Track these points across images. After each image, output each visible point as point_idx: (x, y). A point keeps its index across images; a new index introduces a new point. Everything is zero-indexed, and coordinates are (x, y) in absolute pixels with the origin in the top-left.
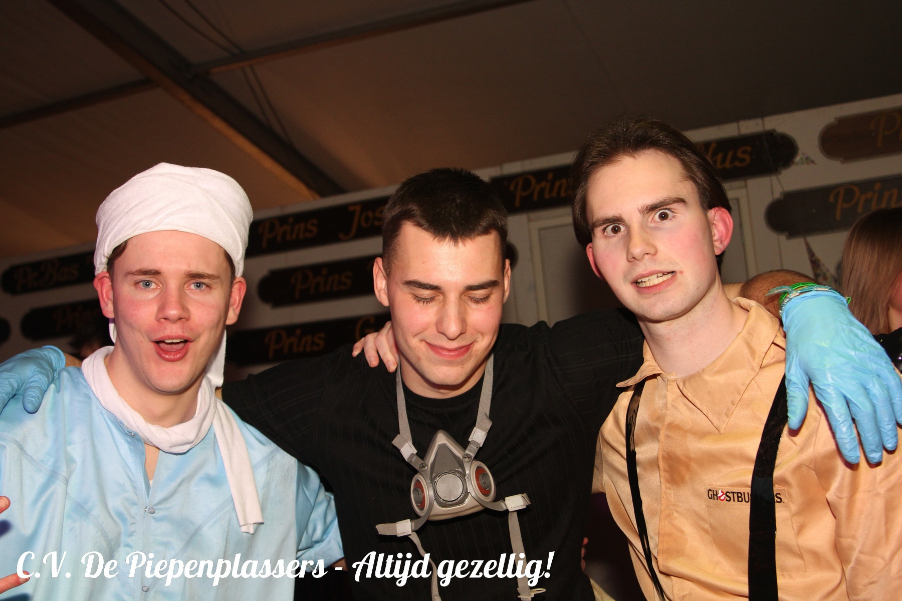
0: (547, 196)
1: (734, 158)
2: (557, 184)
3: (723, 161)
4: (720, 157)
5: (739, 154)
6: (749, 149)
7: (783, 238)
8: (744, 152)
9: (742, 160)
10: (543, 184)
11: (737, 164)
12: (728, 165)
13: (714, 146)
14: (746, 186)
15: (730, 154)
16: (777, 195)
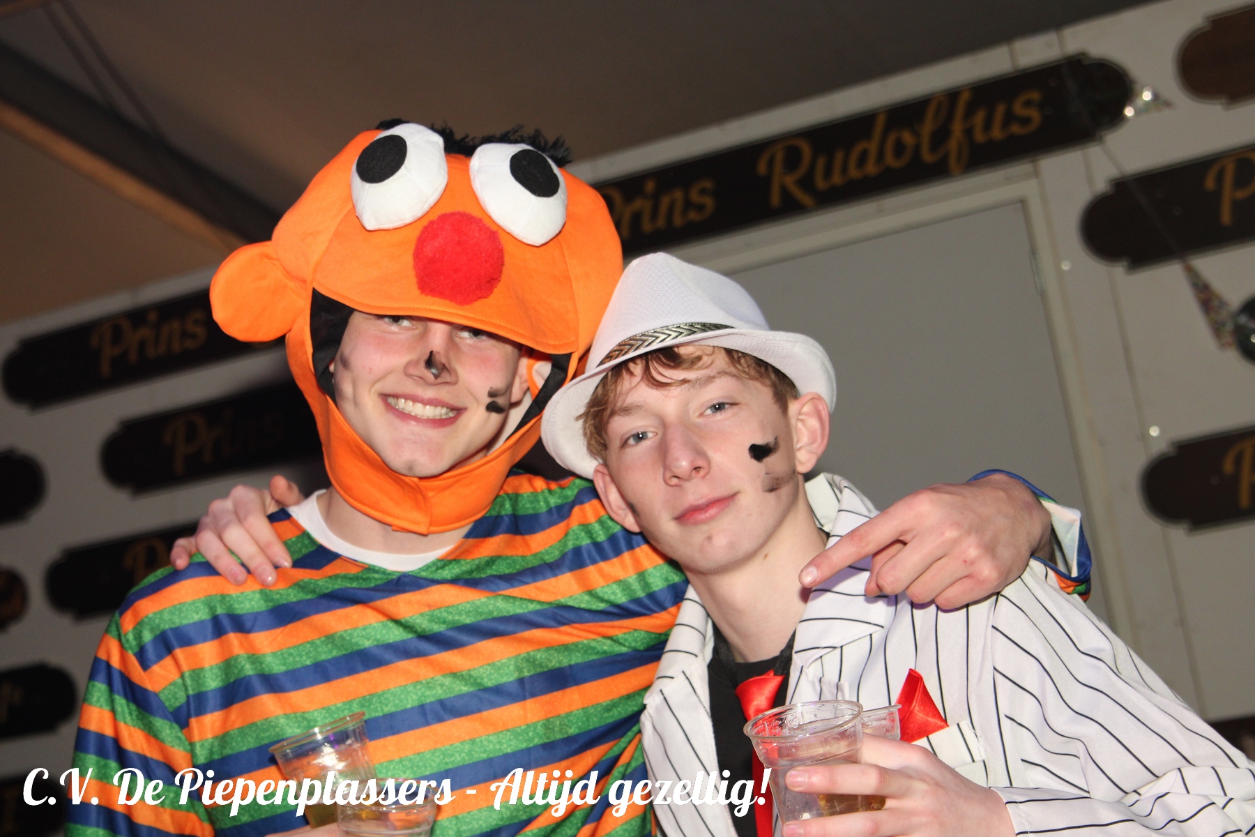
0: (647, 226)
1: (1009, 118)
2: (665, 202)
3: (988, 125)
4: (979, 118)
5: (1019, 109)
6: (1035, 96)
7: (1118, 271)
8: (1028, 103)
9: (1025, 121)
10: (638, 204)
11: (1016, 129)
12: (997, 133)
13: (965, 97)
14: (1036, 174)
15: (1000, 110)
16: (1101, 186)
